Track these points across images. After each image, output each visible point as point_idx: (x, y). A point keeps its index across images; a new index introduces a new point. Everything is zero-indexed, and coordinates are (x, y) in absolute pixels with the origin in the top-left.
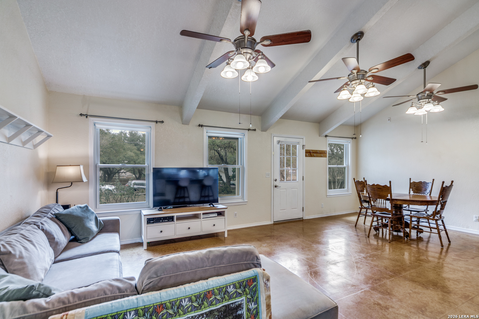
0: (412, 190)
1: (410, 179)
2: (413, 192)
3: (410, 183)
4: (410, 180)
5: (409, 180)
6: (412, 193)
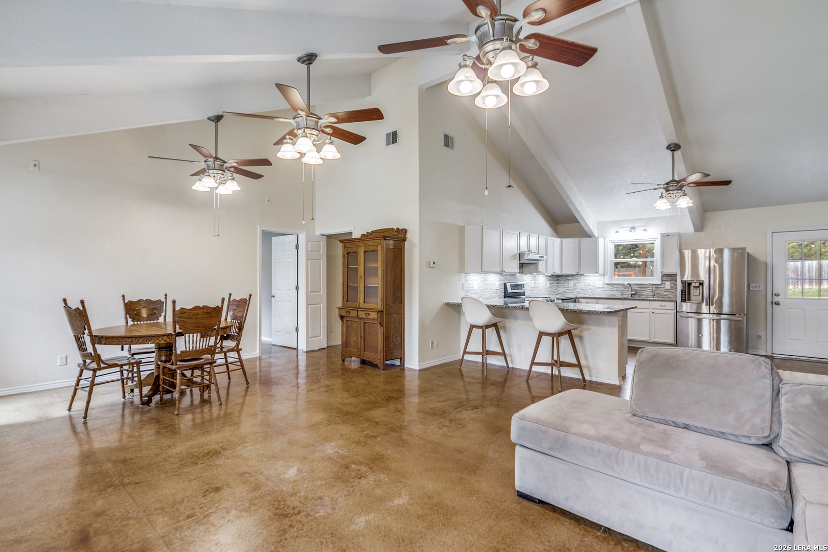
0: (130, 318)
1: (123, 296)
2: (132, 321)
3: (126, 305)
4: (124, 299)
5: (122, 298)
6: (130, 323)
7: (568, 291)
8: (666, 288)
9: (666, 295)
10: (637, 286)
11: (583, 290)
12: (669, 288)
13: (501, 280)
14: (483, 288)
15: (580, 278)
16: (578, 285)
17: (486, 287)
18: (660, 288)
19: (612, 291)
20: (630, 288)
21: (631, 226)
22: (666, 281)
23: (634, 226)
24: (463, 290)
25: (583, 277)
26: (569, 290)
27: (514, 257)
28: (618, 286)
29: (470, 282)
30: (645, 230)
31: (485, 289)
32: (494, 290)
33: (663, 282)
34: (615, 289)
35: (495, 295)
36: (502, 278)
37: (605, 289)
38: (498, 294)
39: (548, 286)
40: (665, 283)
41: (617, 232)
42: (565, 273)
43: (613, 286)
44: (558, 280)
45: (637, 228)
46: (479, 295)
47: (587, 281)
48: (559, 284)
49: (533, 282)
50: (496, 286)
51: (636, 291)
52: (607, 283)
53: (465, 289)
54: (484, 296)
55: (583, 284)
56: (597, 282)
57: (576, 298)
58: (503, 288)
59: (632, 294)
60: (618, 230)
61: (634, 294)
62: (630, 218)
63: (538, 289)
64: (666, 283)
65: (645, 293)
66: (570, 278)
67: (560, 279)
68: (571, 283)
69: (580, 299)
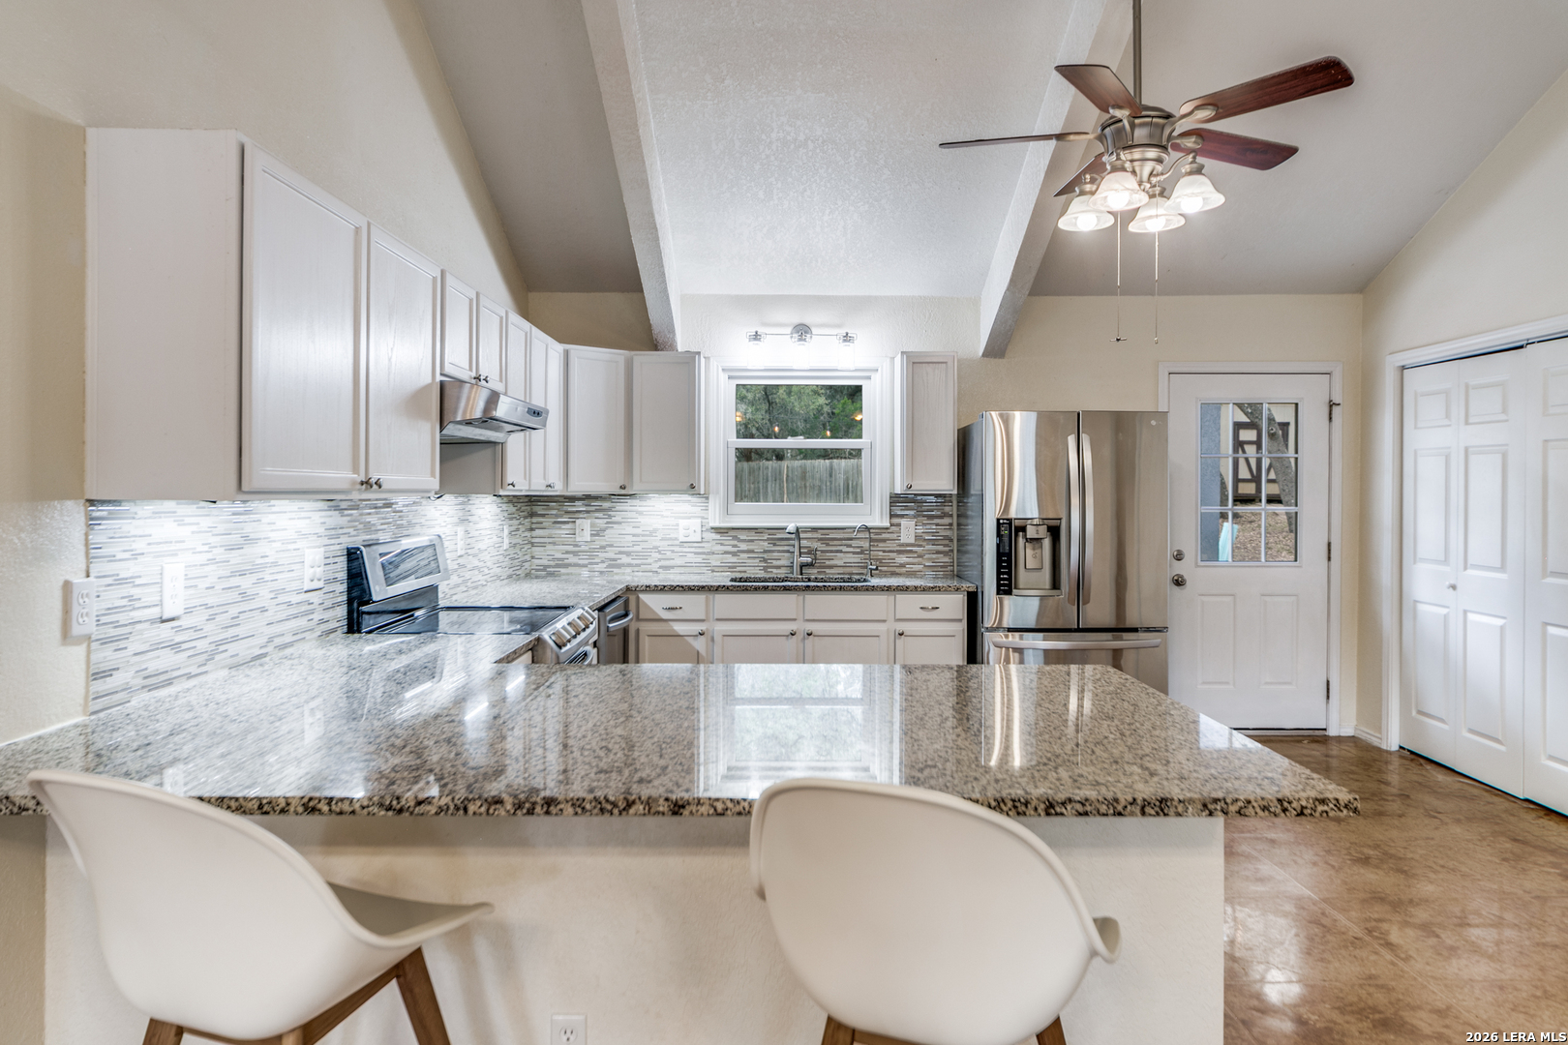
7: (572, 559)
8: (904, 539)
9: (902, 566)
10: (815, 535)
11: (628, 554)
12: (912, 540)
13: (334, 532)
14: (234, 596)
15: (619, 507)
16: (611, 535)
17: (246, 583)
18: (884, 541)
19: (734, 554)
20: (796, 543)
21: (797, 320)
22: (902, 516)
23: (807, 321)
24: (66, 635)
25: (630, 502)
26: (575, 554)
27: (413, 403)
28: (752, 536)
29: (126, 570)
30: (847, 338)
31: (245, 596)
32: (295, 599)
33: (896, 521)
34: (743, 546)
35: (302, 622)
36: (335, 519)
37: (708, 547)
38: (316, 617)
39: (506, 546)
40: (899, 525)
41: (756, 337)
42: (577, 487)
43: (735, 538)
44: (532, 515)
45: (815, 331)
46: (201, 645)
47: (640, 519)
48: (538, 532)
49: (460, 530)
50: (309, 573)
51: (811, 552)
52: (717, 524)
53: (83, 625)
54: (233, 648)
55: (629, 530)
56: (683, 523)
57: (628, 589)
58: (343, 575)
59: (803, 566)
60: (761, 330)
61: (810, 565)
62: (794, 292)
63: (476, 563)
64: (904, 522)
65: (839, 560)
66: (579, 506)
67: (539, 510)
68: (585, 526)
69: (642, 596)
